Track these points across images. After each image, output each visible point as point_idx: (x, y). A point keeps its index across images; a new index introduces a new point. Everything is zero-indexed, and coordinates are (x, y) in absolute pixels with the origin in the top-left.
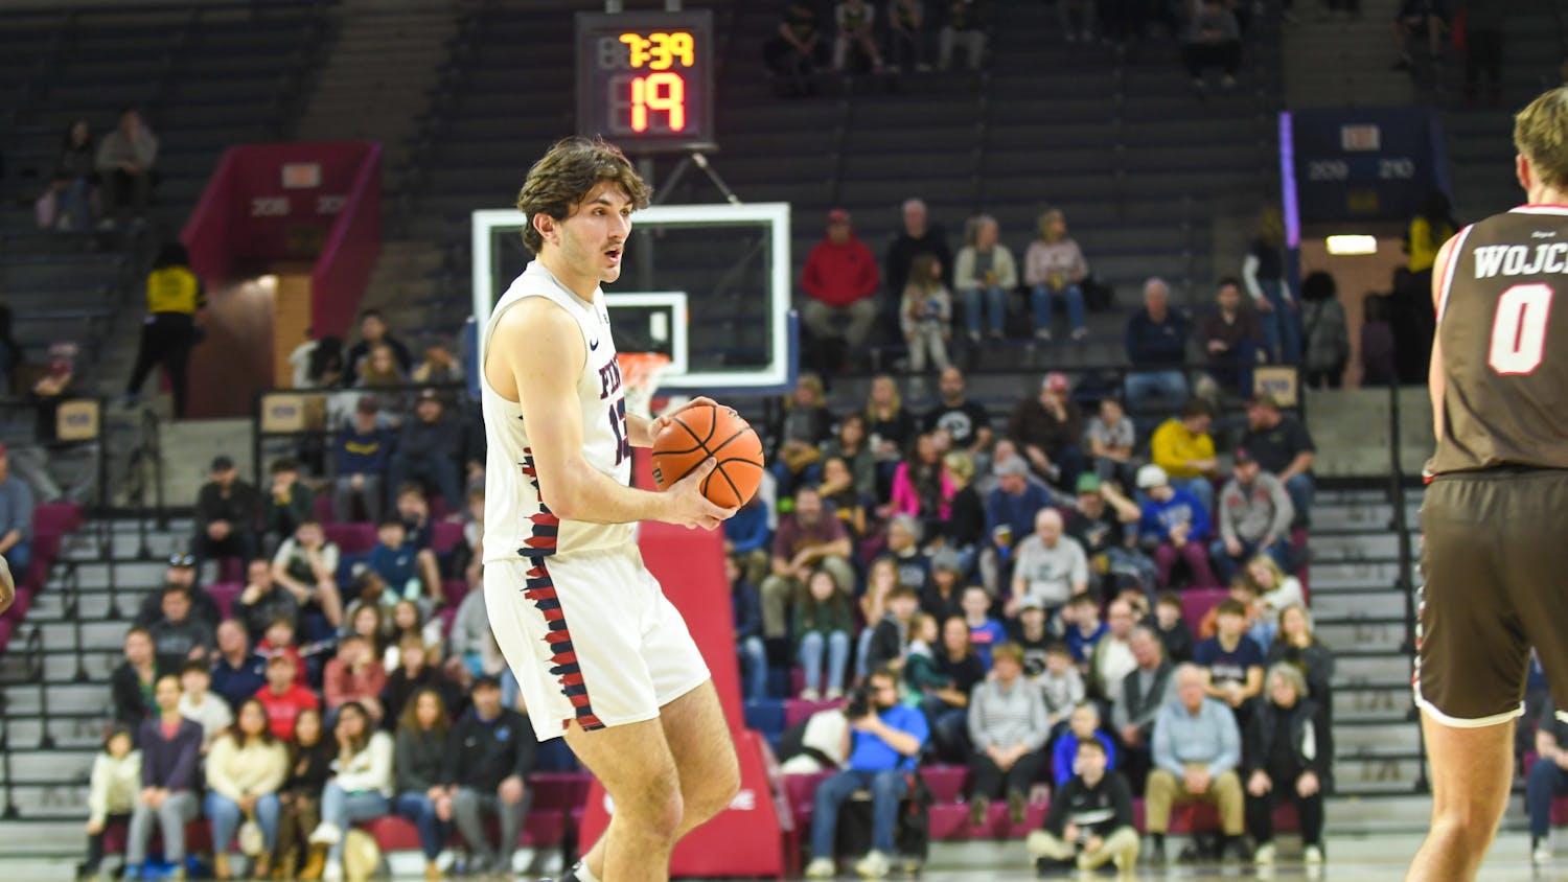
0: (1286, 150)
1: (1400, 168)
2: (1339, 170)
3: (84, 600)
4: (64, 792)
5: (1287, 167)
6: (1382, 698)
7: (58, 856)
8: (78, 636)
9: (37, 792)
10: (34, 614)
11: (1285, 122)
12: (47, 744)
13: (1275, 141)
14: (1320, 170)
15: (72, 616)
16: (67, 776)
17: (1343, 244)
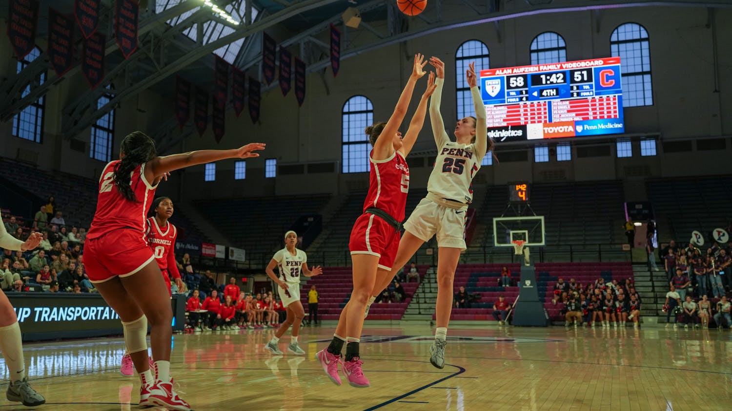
0: (626, 209)
1: (646, 211)
2: (635, 212)
3: (431, 280)
4: (428, 310)
5: (626, 211)
6: (649, 299)
7: (427, 320)
8: (430, 285)
9: (423, 310)
10: (423, 282)
11: (625, 204)
12: (425, 302)
13: (624, 207)
14: (632, 212)
15: (429, 282)
16: (428, 307)
17: (637, 224)
